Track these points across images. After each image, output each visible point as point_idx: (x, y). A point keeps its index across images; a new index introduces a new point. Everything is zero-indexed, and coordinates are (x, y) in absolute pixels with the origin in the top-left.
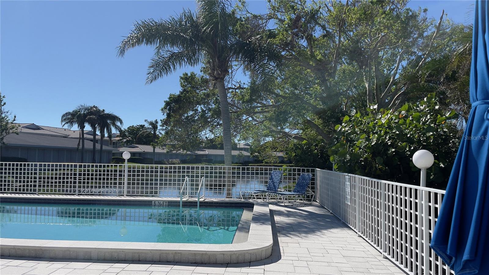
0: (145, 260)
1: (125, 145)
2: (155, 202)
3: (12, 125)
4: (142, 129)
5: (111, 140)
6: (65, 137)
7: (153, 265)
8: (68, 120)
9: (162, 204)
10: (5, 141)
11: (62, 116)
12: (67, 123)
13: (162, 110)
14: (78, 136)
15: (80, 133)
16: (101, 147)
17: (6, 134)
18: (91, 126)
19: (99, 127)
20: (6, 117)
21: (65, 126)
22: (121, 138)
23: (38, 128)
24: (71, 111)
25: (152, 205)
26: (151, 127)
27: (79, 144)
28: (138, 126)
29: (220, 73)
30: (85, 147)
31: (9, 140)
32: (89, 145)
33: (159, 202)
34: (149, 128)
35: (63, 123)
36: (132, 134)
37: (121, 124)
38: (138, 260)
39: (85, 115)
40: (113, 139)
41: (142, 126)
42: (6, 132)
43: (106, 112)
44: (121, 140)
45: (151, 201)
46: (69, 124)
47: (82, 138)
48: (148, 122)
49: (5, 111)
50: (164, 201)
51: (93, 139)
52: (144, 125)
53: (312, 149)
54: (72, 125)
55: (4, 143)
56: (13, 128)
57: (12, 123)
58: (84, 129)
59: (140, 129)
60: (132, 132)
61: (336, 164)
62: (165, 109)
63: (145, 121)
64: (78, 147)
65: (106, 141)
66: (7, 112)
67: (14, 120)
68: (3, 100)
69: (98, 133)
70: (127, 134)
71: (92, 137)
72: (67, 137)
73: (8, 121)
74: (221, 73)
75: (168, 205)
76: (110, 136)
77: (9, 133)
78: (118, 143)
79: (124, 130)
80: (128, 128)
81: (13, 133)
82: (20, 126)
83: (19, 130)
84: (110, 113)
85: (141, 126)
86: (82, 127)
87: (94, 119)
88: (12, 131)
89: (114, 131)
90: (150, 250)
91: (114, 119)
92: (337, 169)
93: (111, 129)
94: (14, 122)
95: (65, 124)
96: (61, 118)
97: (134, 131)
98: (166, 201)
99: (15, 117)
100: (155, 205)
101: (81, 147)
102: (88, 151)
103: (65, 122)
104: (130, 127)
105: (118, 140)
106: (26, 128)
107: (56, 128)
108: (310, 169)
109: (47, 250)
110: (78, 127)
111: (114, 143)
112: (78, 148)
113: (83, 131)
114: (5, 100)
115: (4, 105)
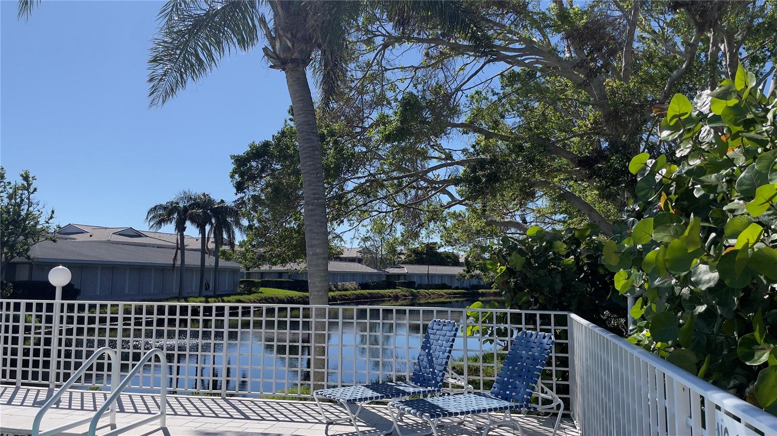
11: (148, 211)
12: (156, 223)
14: (174, 244)
15: (178, 240)
16: (217, 262)
17: (34, 241)
18: (198, 227)
20: (38, 213)
23: (139, 235)
24: (164, 203)
27: (175, 259)
29: (290, 44)
30: (186, 263)
32: (193, 259)
35: (150, 224)
39: (187, 209)
42: (32, 238)
43: (225, 204)
47: (181, 247)
49: (36, 202)
51: (201, 248)
53: (556, 251)
57: (49, 222)
58: (185, 233)
61: (640, 300)
64: (174, 262)
66: (39, 204)
67: (52, 218)
74: (293, 45)
76: (232, 243)
81: (47, 239)
86: (181, 228)
89: (238, 235)
92: (643, 318)
93: (233, 232)
96: (146, 215)
99: (53, 212)
101: (179, 262)
102: (191, 269)
103: (153, 222)
106: (120, 235)
108: (552, 313)
110: (174, 227)
112: (174, 264)
113: (182, 236)
114: (35, 184)
115: (34, 191)
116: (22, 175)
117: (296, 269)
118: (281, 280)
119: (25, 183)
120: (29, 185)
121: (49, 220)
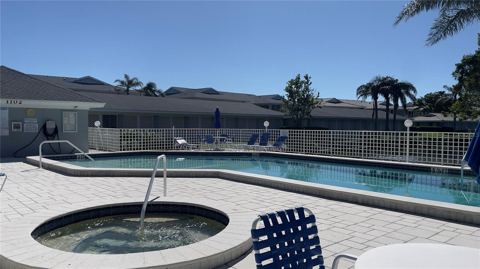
0: (401, 210)
1: (422, 114)
2: (433, 169)
3: (317, 100)
4: (442, 96)
5: (405, 109)
6: (362, 109)
7: (407, 214)
8: (363, 92)
9: (442, 171)
10: (311, 114)
11: (357, 89)
12: (362, 95)
13: (453, 74)
14: (372, 107)
15: (374, 104)
16: (395, 116)
17: (312, 108)
18: (384, 97)
19: (392, 97)
20: (312, 94)
21: (360, 98)
22: (418, 107)
23: (338, 102)
24: (365, 84)
25: (430, 171)
26: (451, 93)
27: (373, 115)
28: (437, 93)
30: (378, 117)
31: (315, 113)
32: (382, 115)
33: (438, 169)
34: (448, 95)
35: (358, 96)
36: (430, 102)
37: (415, 92)
38: (395, 209)
39: (378, 87)
40: (407, 108)
41: (442, 93)
42: (312, 107)
43: (399, 82)
44: (417, 109)
45: (430, 168)
46: (363, 96)
47: (376, 109)
48: (448, 87)
49: (311, 90)
50: (443, 169)
51: (386, 109)
52: (444, 92)
54: (366, 97)
55: (311, 116)
56: (317, 103)
57: (317, 99)
59: (440, 96)
60: (430, 100)
62: (457, 72)
63: (444, 87)
64: (373, 117)
65: (400, 110)
66: (313, 90)
67: (318, 96)
68: (309, 80)
69: (392, 102)
70: (424, 102)
71: (385, 107)
72: (363, 109)
73: (313, 97)
75: (449, 173)
76: (405, 105)
77: (314, 107)
78: (414, 112)
79: (421, 98)
80: (425, 96)
81: (317, 107)
82: (322, 101)
83: (322, 105)
84: (403, 82)
85: (440, 92)
86: (375, 98)
87: (387, 90)
88: (317, 106)
89: (408, 100)
90: (406, 202)
91: (408, 87)
93: (405, 98)
94: (318, 98)
95: (360, 96)
96: (356, 91)
97: (432, 99)
98: (446, 169)
99: (319, 93)
100: (434, 172)
101: (375, 117)
102: (382, 120)
103: (360, 95)
104: (428, 94)
105: (415, 109)
106: (329, 102)
107: (354, 101)
109: (327, 191)
110: (372, 98)
111: (410, 112)
113: (376, 102)
114: (311, 80)
115: (310, 84)
116: (305, 77)
117: (443, 120)
118: (432, 127)
119: (306, 81)
120: (308, 81)
121: (317, 97)
